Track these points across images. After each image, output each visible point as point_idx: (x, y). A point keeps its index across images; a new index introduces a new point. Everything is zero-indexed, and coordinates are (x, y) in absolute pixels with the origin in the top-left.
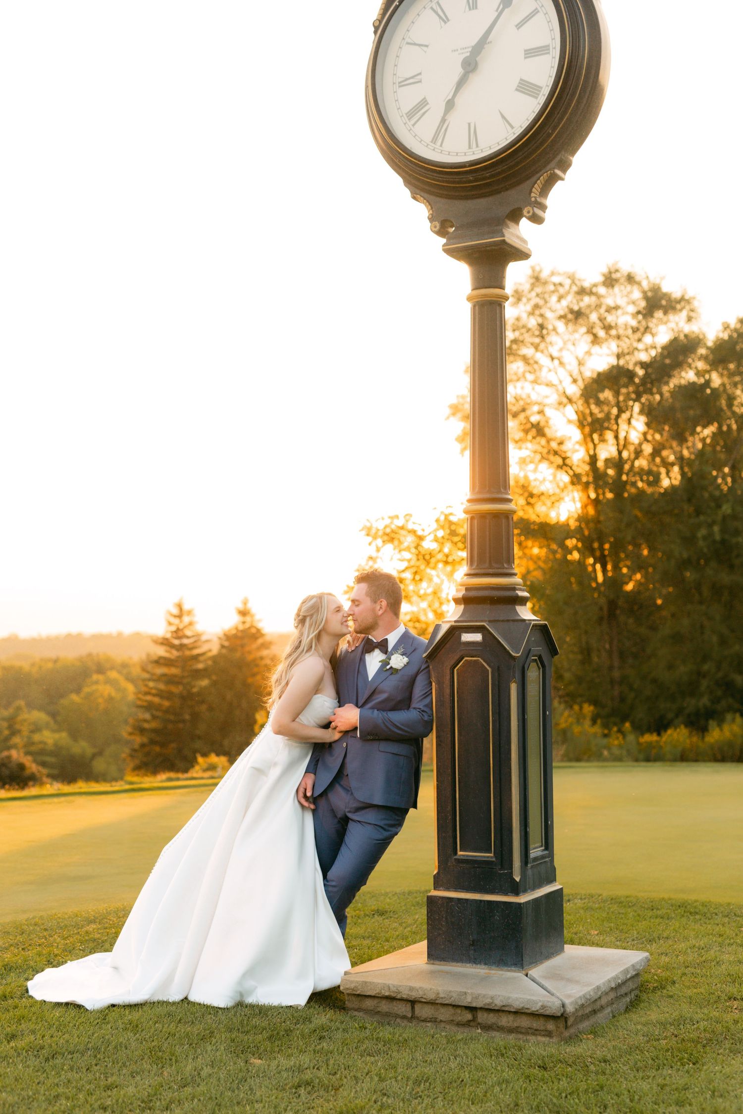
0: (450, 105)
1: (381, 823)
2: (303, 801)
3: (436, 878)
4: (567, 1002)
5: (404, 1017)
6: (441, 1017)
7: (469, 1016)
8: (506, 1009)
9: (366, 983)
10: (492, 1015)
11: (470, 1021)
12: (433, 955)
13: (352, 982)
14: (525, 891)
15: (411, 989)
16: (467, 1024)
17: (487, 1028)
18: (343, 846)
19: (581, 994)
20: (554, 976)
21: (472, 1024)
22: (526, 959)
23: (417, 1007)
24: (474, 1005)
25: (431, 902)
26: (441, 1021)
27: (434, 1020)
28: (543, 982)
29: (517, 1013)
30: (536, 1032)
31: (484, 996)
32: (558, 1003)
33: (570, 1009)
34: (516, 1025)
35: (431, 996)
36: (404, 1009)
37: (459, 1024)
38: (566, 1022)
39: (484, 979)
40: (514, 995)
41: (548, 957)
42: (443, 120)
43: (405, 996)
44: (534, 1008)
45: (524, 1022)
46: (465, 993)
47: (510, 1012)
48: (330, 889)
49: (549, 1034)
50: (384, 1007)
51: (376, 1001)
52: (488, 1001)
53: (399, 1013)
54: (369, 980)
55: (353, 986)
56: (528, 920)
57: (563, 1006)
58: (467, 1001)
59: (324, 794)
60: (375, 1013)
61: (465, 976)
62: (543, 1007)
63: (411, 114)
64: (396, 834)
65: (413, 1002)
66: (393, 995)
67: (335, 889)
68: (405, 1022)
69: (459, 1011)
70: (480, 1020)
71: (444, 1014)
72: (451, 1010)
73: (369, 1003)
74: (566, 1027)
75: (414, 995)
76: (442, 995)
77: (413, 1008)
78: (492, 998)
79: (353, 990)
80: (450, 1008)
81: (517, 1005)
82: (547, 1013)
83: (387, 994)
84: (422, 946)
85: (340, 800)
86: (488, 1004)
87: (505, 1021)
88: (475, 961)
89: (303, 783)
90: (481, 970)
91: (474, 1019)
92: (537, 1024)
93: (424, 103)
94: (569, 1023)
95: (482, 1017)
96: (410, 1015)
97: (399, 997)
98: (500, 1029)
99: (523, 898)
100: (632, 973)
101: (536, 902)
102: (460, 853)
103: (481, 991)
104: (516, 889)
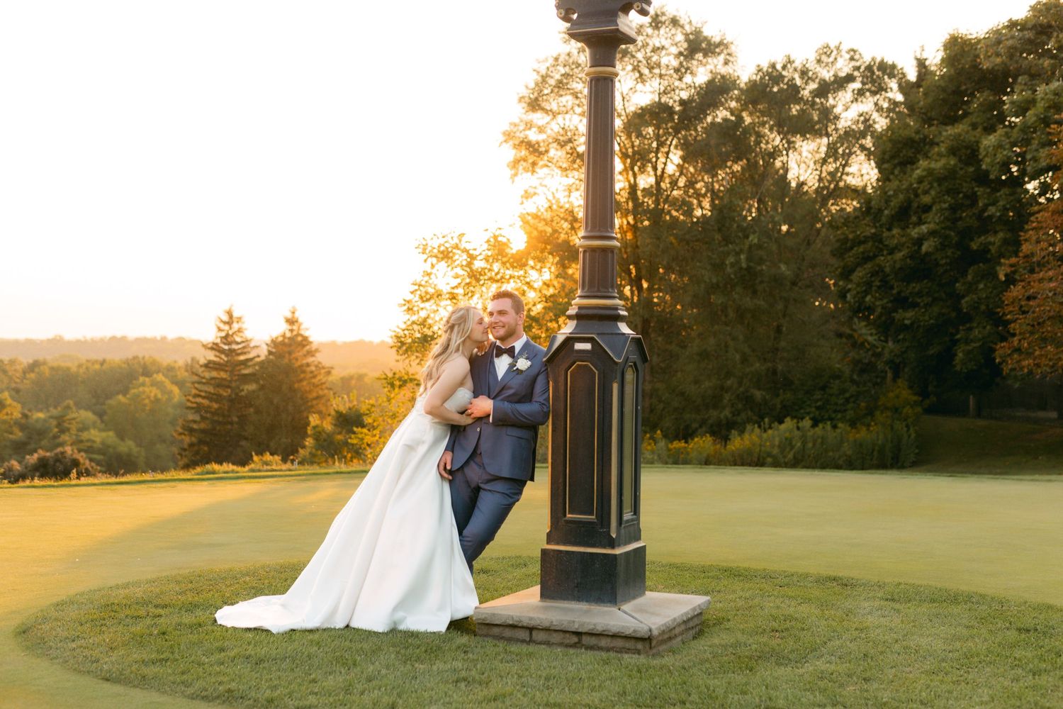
1: (508, 492)
2: (443, 473)
3: (549, 535)
4: (653, 627)
5: (523, 641)
6: (553, 640)
7: (575, 639)
8: (606, 633)
9: (494, 614)
10: (594, 638)
11: (576, 643)
12: (545, 595)
13: (482, 614)
14: (619, 546)
15: (531, 619)
16: (574, 646)
17: (591, 648)
18: (476, 509)
19: (663, 622)
20: (641, 610)
21: (578, 645)
22: (618, 598)
23: (534, 633)
24: (580, 630)
25: (544, 552)
26: (553, 644)
27: (548, 643)
28: (633, 614)
29: (615, 636)
30: (628, 651)
31: (588, 624)
32: (646, 628)
33: (655, 633)
34: (612, 645)
35: (546, 624)
36: (524, 635)
37: (568, 646)
38: (650, 644)
39: (587, 612)
40: (612, 623)
41: (634, 598)
43: (525, 624)
44: (628, 632)
45: (619, 643)
46: (574, 622)
47: (608, 636)
48: (465, 543)
49: (639, 652)
50: (508, 633)
51: (501, 628)
52: (591, 627)
53: (520, 637)
54: (496, 612)
55: (483, 617)
56: (621, 568)
57: (650, 630)
58: (575, 627)
59: (462, 468)
60: (500, 638)
61: (572, 610)
62: (635, 631)
64: (518, 500)
65: (531, 629)
66: (516, 623)
67: (470, 544)
68: (525, 644)
69: (568, 635)
70: (584, 642)
71: (556, 638)
72: (562, 635)
73: (496, 631)
74: (651, 648)
75: (533, 623)
76: (555, 623)
77: (531, 634)
78: (595, 625)
79: (483, 620)
80: (561, 633)
81: (614, 630)
82: (638, 636)
83: (511, 623)
84: (537, 589)
85: (474, 474)
86: (593, 630)
87: (604, 642)
88: (579, 599)
89: (443, 459)
90: (583, 606)
91: (579, 642)
92: (629, 644)
94: (653, 644)
95: (586, 640)
96: (528, 639)
97: (520, 625)
98: (600, 649)
99: (618, 551)
100: (698, 611)
101: (627, 553)
102: (568, 516)
103: (586, 619)
104: (612, 544)
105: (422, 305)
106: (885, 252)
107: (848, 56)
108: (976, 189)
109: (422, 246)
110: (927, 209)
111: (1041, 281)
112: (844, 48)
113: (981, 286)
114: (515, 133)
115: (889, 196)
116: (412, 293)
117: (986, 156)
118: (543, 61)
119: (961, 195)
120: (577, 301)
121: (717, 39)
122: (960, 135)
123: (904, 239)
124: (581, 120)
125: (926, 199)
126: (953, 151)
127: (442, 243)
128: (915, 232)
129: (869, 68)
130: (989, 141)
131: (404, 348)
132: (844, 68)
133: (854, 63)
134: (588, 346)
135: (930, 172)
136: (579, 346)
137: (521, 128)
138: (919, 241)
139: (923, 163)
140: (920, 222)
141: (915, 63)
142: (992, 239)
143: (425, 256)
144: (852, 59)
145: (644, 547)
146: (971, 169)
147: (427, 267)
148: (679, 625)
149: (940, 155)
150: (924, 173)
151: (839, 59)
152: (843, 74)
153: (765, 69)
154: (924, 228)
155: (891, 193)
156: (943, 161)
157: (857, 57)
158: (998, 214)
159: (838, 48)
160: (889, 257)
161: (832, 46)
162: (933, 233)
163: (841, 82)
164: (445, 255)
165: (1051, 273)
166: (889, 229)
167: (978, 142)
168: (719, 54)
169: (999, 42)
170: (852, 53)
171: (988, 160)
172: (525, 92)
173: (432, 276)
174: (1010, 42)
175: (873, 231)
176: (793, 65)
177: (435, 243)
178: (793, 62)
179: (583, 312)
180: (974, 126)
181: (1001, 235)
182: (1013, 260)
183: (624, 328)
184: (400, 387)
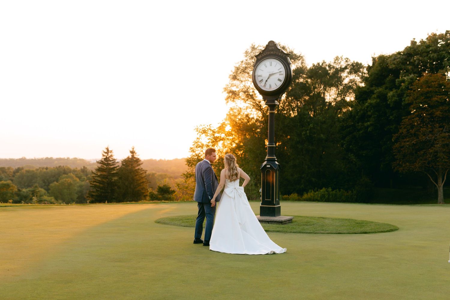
0: (266, 81)
3: (262, 204)
7: (267, 223)
8: (273, 221)
10: (271, 222)
12: (261, 215)
19: (284, 220)
22: (276, 215)
25: (261, 207)
28: (279, 218)
29: (275, 222)
35: (262, 220)
38: (282, 223)
41: (279, 216)
42: (265, 83)
44: (278, 221)
56: (276, 209)
57: (282, 220)
58: (267, 220)
61: (267, 218)
63: (260, 81)
80: (265, 222)
81: (275, 220)
82: (280, 221)
86: (271, 220)
87: (273, 223)
88: (268, 216)
92: (278, 223)
93: (262, 80)
95: (269, 223)
99: (275, 206)
100: (291, 219)
101: (277, 207)
102: (266, 200)
103: (269, 219)
104: (274, 205)
105: (197, 149)
106: (356, 131)
107: (345, 60)
108: (386, 110)
109: (196, 129)
110: (370, 116)
111: (405, 142)
112: (344, 57)
113: (388, 143)
114: (227, 88)
115: (358, 111)
116: (193, 145)
117: (389, 99)
118: (238, 63)
119: (381, 112)
120: (267, 157)
121: (298, 54)
122: (381, 91)
123: (362, 127)
124: (251, 84)
125: (369, 113)
126: (378, 97)
127: (203, 127)
128: (366, 124)
129: (352, 65)
130: (390, 94)
131: (191, 164)
132: (343, 65)
133: (347, 63)
134: (269, 166)
135: (371, 104)
136: (268, 166)
137: (230, 86)
138: (368, 127)
139: (369, 101)
140: (368, 121)
141: (372, 59)
142: (391, 127)
143: (198, 132)
144: (346, 61)
145: (280, 206)
146: (385, 103)
147: (198, 136)
148: (287, 221)
149: (374, 98)
150: (369, 105)
151: (342, 61)
152: (343, 67)
153: (316, 65)
154: (369, 123)
155: (359, 110)
156: (375, 100)
157: (348, 61)
158: (393, 119)
159: (341, 57)
160: (358, 133)
161: (339, 57)
162: (371, 125)
163: (343, 70)
164: (204, 132)
165: (408, 139)
166: (358, 123)
167: (387, 94)
168: (299, 60)
169: (395, 59)
170: (346, 59)
171: (390, 100)
172: (231, 73)
173: (200, 139)
174: (398, 60)
175: (352, 123)
176: (326, 64)
177: (201, 128)
178: (326, 63)
179: (269, 159)
180: (386, 88)
181: (394, 126)
182: (397, 135)
183: (277, 163)
184: (190, 177)
